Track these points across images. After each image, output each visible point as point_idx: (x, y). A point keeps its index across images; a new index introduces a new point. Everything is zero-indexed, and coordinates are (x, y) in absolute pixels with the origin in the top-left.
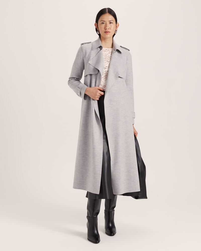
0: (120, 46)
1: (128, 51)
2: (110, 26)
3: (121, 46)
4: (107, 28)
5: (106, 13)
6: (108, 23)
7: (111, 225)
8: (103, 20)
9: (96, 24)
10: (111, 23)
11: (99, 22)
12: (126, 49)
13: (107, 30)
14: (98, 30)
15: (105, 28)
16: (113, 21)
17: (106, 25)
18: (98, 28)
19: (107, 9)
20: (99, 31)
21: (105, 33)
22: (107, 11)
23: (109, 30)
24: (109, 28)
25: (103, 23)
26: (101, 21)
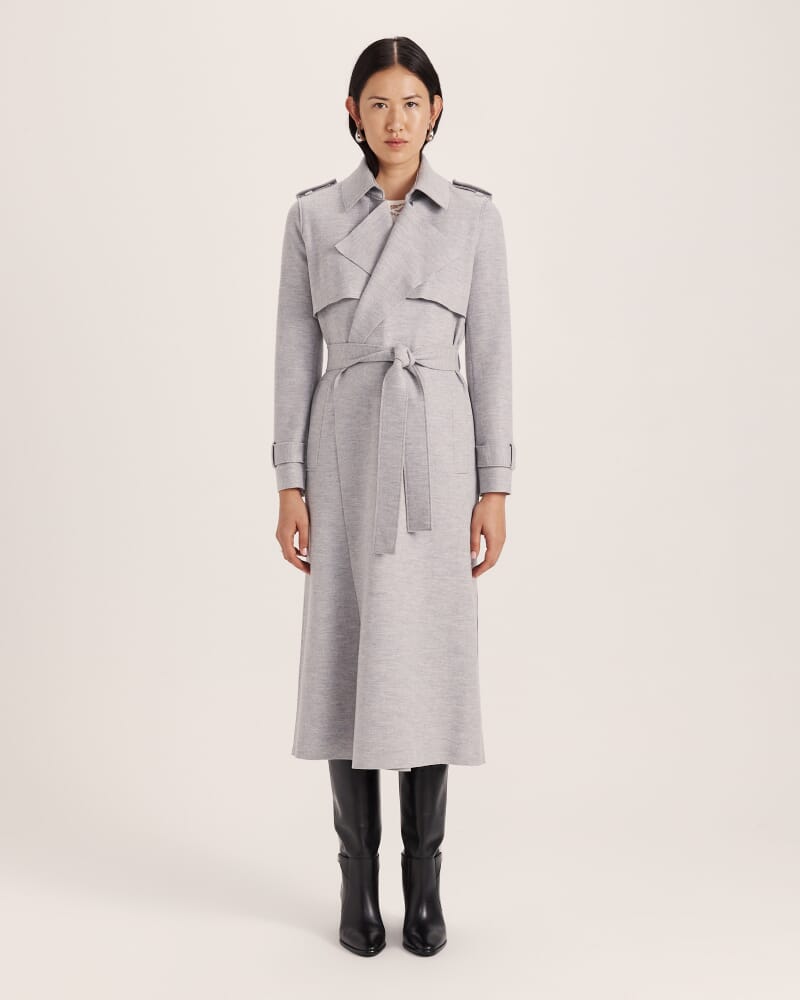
0: (452, 181)
2: (405, 118)
4: (397, 126)
5: (393, 64)
6: (399, 107)
7: (425, 914)
8: (380, 95)
9: (352, 102)
10: (410, 104)
11: (365, 102)
13: (395, 135)
14: (360, 125)
15: (388, 128)
16: (417, 96)
17: (392, 112)
18: (359, 117)
19: (395, 44)
20: (363, 133)
21: (386, 145)
22: (396, 57)
23: (404, 135)
24: (403, 128)
25: (380, 105)
26: (371, 98)
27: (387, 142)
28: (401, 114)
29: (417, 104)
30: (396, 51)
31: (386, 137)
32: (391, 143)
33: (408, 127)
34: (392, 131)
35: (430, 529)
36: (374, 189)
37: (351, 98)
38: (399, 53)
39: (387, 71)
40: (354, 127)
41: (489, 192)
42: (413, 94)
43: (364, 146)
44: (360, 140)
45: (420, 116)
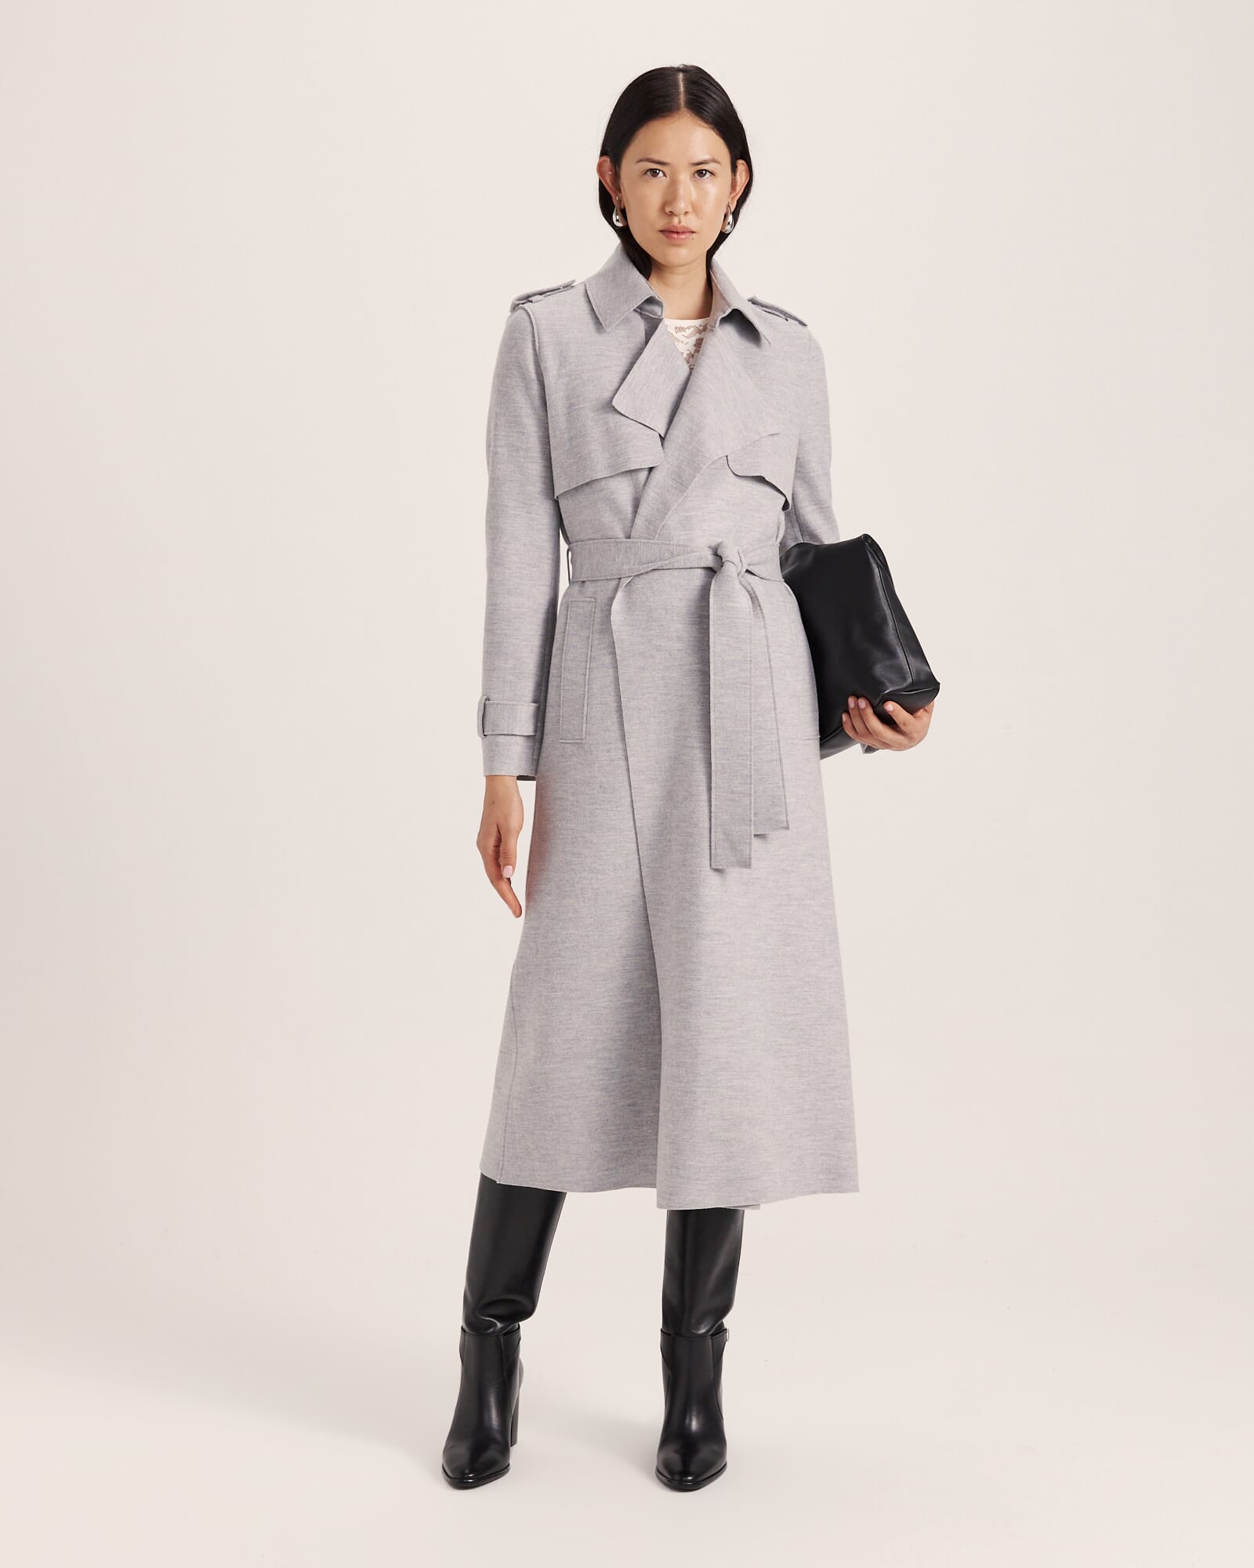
0: (750, 296)
1: (800, 327)
2: (694, 195)
3: (756, 301)
4: (682, 205)
5: (678, 108)
6: (685, 177)
8: (656, 157)
9: (608, 165)
10: (701, 173)
11: (630, 166)
12: (787, 316)
13: (676, 220)
14: (620, 201)
15: (667, 209)
16: (715, 161)
17: (673, 184)
18: (618, 190)
19: (681, 76)
20: (623, 212)
21: (661, 236)
22: (682, 98)
23: (690, 222)
24: (690, 209)
25: (654, 173)
26: (641, 160)
27: (661, 231)
28: (687, 189)
29: (712, 173)
30: (682, 88)
31: (661, 223)
32: (668, 232)
33: (696, 209)
34: (672, 214)
36: (649, 301)
37: (607, 159)
38: (688, 91)
39: (668, 118)
40: (609, 203)
41: (805, 321)
42: (706, 157)
43: (624, 233)
44: (619, 225)
45: (716, 191)
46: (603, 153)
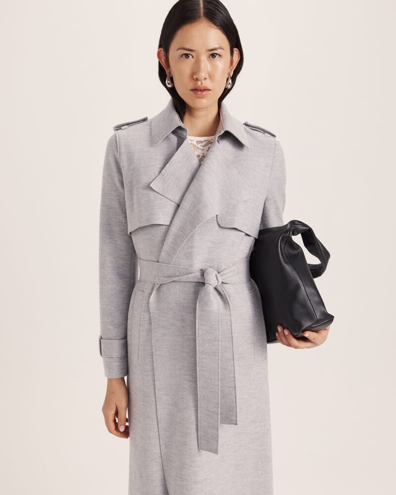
0: (244, 122)
1: (272, 137)
2: (210, 68)
3: (246, 125)
4: (203, 74)
5: (200, 17)
6: (204, 58)
8: (187, 47)
9: (163, 53)
10: (213, 55)
11: (174, 53)
12: (265, 131)
13: (199, 83)
14: (170, 73)
15: (194, 76)
16: (220, 48)
17: (198, 62)
18: (169, 66)
20: (172, 79)
21: (192, 93)
22: (202, 11)
23: (207, 84)
24: (207, 76)
25: (187, 56)
26: (179, 49)
27: (192, 90)
28: (206, 65)
29: (220, 56)
30: (202, 6)
31: (191, 85)
32: (195, 90)
33: (211, 77)
34: (197, 80)
35: (236, 424)
36: (180, 128)
37: (162, 49)
38: (205, 7)
39: (193, 25)
40: (163, 74)
41: (275, 134)
42: (217, 46)
43: (173, 91)
44: (169, 86)
45: (223, 66)
46: (160, 46)
